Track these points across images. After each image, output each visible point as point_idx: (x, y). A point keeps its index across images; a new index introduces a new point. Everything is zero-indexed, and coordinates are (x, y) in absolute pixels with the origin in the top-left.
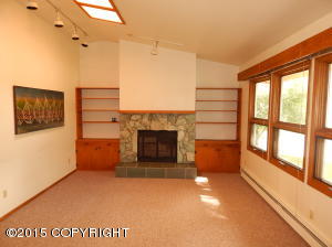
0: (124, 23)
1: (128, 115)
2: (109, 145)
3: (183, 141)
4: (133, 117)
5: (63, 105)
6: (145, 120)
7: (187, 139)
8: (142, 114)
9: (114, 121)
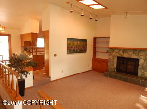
0: (107, 8)
1: (113, 49)
2: (104, 62)
3: (143, 65)
4: (115, 51)
5: (86, 45)
6: (121, 52)
7: (145, 64)
8: (119, 49)
9: (108, 52)
